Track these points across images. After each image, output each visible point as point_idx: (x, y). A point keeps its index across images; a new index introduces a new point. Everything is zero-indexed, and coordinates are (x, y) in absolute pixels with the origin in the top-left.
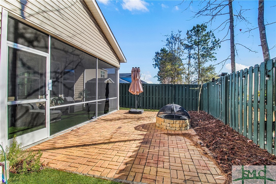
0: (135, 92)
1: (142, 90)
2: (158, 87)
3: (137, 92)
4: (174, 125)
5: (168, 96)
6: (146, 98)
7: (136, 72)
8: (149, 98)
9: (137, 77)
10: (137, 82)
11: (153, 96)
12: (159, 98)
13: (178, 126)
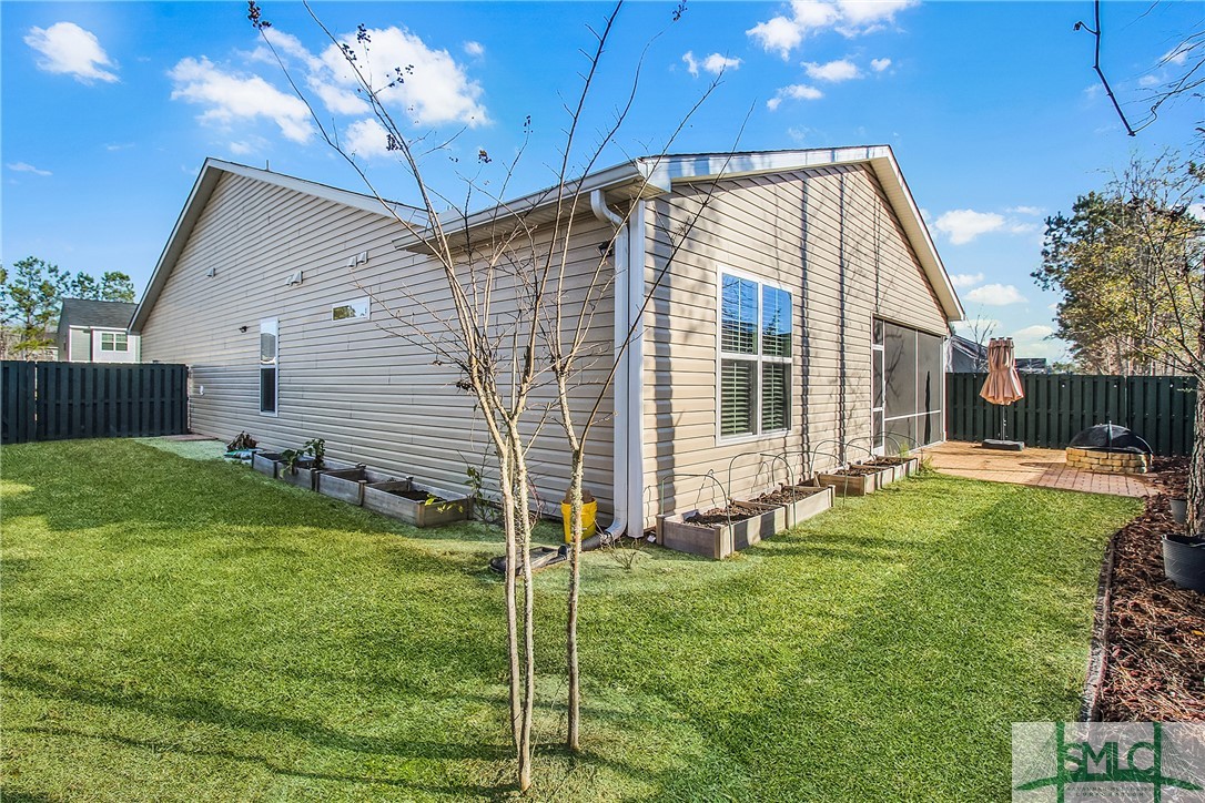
0: (1001, 399)
1: (1020, 393)
2: (1068, 383)
3: (1005, 399)
4: (1109, 462)
5: (1106, 411)
6: (1026, 414)
7: (1002, 349)
8: (1037, 414)
9: (1004, 362)
10: (1004, 374)
11: (1048, 408)
12: (1071, 416)
13: (1117, 463)
